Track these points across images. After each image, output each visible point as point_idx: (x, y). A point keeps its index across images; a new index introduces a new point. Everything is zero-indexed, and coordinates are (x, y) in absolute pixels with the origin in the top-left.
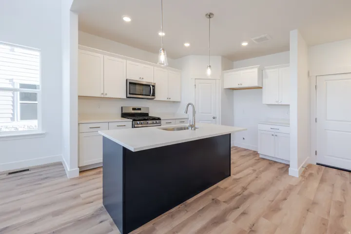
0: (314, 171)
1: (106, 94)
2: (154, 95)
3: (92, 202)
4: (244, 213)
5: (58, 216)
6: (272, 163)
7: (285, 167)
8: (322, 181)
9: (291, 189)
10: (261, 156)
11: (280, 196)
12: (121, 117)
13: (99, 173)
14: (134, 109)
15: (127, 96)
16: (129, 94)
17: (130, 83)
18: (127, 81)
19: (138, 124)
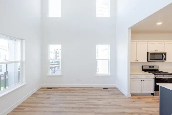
1: (138, 61)
2: (165, 59)
12: (142, 71)
13: (140, 98)
14: (150, 67)
15: (148, 61)
16: (150, 60)
17: (150, 54)
18: (148, 53)
19: (157, 77)
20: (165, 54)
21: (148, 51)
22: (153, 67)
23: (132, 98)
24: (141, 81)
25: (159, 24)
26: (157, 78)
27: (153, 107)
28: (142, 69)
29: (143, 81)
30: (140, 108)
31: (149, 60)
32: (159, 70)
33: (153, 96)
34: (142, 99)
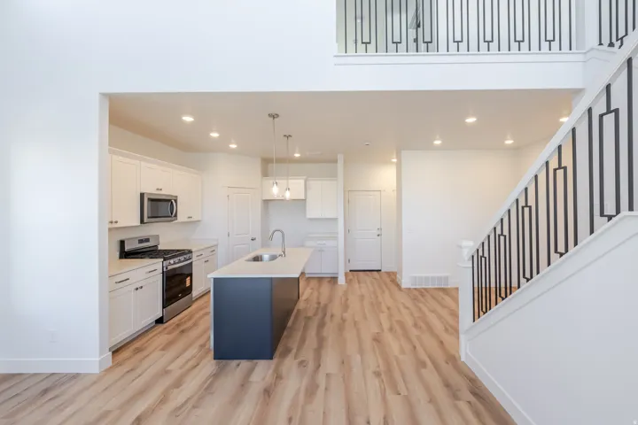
0: (351, 277)
1: (116, 222)
2: (176, 216)
3: (198, 365)
4: (332, 316)
5: (181, 385)
6: (320, 279)
7: (334, 280)
8: (359, 282)
9: (346, 293)
10: (307, 276)
11: (343, 299)
12: (121, 257)
13: (138, 350)
14: (141, 241)
15: (142, 221)
16: (149, 217)
17: (149, 199)
18: (142, 195)
19: (170, 264)
20: (176, 201)
21: (143, 191)
22: (147, 240)
23: (119, 364)
24: (137, 289)
25: (188, 119)
26: (170, 268)
27: (185, 350)
28: (118, 253)
29: (141, 287)
30: (166, 372)
31: (146, 220)
32: (160, 248)
33: (161, 327)
34: (146, 348)
